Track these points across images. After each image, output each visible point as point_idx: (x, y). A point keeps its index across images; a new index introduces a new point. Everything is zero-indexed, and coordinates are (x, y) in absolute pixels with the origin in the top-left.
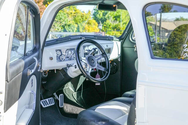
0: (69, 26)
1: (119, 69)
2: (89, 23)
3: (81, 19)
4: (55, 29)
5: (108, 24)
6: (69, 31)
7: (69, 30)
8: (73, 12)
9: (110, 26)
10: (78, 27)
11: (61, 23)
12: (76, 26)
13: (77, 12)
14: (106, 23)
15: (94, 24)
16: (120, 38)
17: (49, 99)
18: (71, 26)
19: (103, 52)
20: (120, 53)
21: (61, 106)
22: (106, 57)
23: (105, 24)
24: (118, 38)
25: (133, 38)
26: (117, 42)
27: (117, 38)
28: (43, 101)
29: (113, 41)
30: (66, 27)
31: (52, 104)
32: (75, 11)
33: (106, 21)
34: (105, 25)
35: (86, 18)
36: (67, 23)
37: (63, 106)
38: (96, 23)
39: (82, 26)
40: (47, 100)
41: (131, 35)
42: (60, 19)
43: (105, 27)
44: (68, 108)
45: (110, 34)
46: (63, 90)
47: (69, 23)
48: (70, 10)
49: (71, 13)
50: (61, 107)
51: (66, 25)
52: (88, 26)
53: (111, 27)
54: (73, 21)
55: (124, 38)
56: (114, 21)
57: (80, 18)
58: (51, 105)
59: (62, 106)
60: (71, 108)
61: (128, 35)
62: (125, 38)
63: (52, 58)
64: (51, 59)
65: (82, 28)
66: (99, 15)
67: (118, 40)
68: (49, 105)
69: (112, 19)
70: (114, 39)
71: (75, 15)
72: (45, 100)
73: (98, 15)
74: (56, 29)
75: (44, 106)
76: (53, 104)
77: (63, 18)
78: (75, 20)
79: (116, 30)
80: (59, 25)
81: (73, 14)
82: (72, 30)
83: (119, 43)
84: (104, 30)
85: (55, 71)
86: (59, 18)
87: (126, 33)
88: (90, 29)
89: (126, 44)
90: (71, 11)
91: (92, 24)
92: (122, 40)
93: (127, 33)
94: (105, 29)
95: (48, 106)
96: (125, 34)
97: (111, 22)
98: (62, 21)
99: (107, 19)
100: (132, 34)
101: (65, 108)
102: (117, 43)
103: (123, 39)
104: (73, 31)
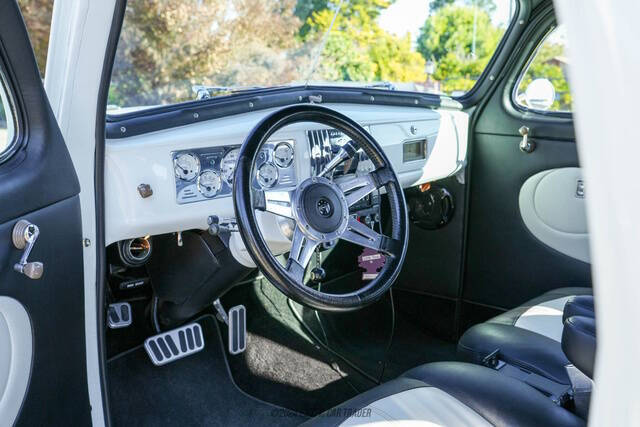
0: (357, 66)
1: (461, 211)
2: (404, 61)
3: (388, 51)
4: (324, 74)
5: (451, 61)
6: (357, 80)
7: (357, 76)
8: (371, 34)
9: (455, 66)
10: (379, 69)
11: (337, 60)
12: (374, 67)
13: (379, 34)
14: (447, 60)
15: (418, 63)
16: (467, 101)
17: (184, 329)
18: (361, 67)
19: (382, 164)
20: (463, 156)
21: (235, 349)
22: (392, 186)
23: (444, 62)
24: (458, 99)
25: (518, 100)
26: (454, 112)
27: (454, 98)
28: (155, 339)
29: (439, 111)
30: (349, 70)
31: (192, 347)
32: (375, 31)
33: (448, 55)
34: (443, 66)
35: (398, 48)
36: (352, 60)
37: (242, 347)
38: (423, 61)
39: (387, 66)
40: (174, 334)
41: (508, 88)
42: (336, 51)
43: (443, 69)
44: (264, 356)
45: (454, 86)
46: (256, 282)
47: (356, 61)
48: (362, 30)
49: (366, 38)
50: (235, 353)
51: (348, 65)
52: (404, 68)
53: (458, 69)
54: (368, 56)
55: (481, 100)
56: (466, 56)
57: (384, 47)
58: (189, 351)
59: (239, 351)
60: (271, 359)
61: (499, 89)
62: (486, 98)
63: (147, 187)
64: (146, 191)
65: (388, 71)
66: (432, 41)
67: (460, 106)
68: (181, 354)
69: (461, 50)
70: (442, 104)
71: (374, 41)
72: (163, 336)
73: (428, 41)
74: (327, 76)
75: (156, 362)
76: (197, 349)
77: (343, 48)
78: (372, 53)
79: (471, 76)
80: (334, 64)
81: (369, 41)
82: (363, 78)
83: (463, 119)
84: (440, 76)
85: (179, 238)
86: (334, 49)
87: (492, 78)
88: (408, 74)
89: (489, 123)
90: (365, 34)
91: (412, 62)
92: (474, 108)
93: (494, 81)
94: (443, 75)
95: (173, 357)
96: (486, 84)
97: (458, 57)
98: (339, 54)
99: (450, 50)
100: (514, 84)
101: (252, 355)
102: (453, 118)
103: (476, 104)
104: (366, 79)
